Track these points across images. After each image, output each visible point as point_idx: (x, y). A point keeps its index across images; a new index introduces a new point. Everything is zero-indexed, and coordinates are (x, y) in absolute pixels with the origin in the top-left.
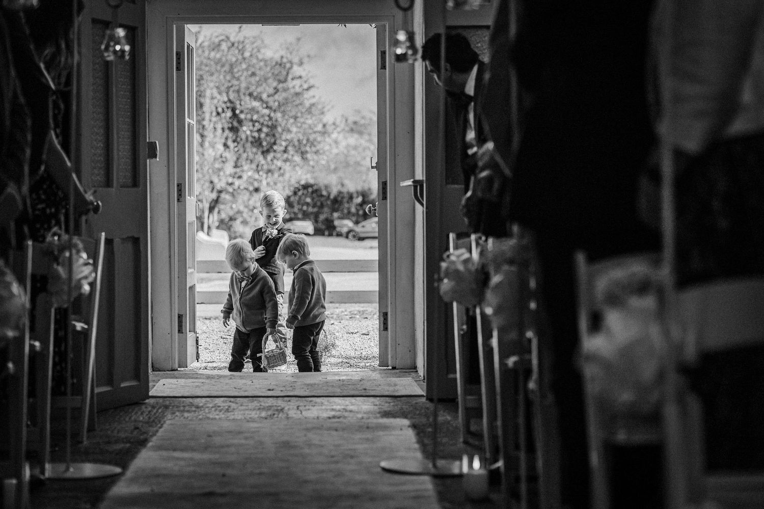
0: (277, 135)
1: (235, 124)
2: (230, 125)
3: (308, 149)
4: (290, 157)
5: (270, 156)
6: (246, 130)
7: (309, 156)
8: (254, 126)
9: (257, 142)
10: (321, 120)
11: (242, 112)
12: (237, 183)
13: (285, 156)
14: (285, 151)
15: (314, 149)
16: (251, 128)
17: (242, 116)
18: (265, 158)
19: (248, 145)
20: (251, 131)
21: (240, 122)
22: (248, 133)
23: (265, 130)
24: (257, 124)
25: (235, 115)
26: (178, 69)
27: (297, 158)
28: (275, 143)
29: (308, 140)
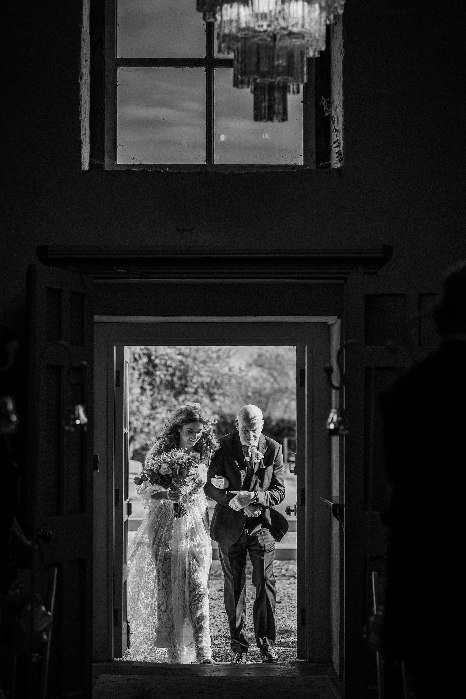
0: (189, 378)
1: (150, 368)
2: (146, 370)
3: (216, 391)
4: (200, 398)
5: (181, 398)
6: (160, 374)
7: (216, 397)
8: (167, 370)
9: (170, 385)
10: (228, 364)
11: (156, 357)
12: (153, 423)
13: (196, 397)
14: (196, 393)
15: (221, 391)
16: (165, 372)
17: (157, 361)
18: (177, 400)
19: (162, 388)
20: (165, 375)
21: (155, 366)
22: (163, 376)
23: (178, 373)
24: (170, 369)
25: (150, 361)
26: (117, 385)
27: (206, 400)
28: (186, 386)
29: (216, 383)
